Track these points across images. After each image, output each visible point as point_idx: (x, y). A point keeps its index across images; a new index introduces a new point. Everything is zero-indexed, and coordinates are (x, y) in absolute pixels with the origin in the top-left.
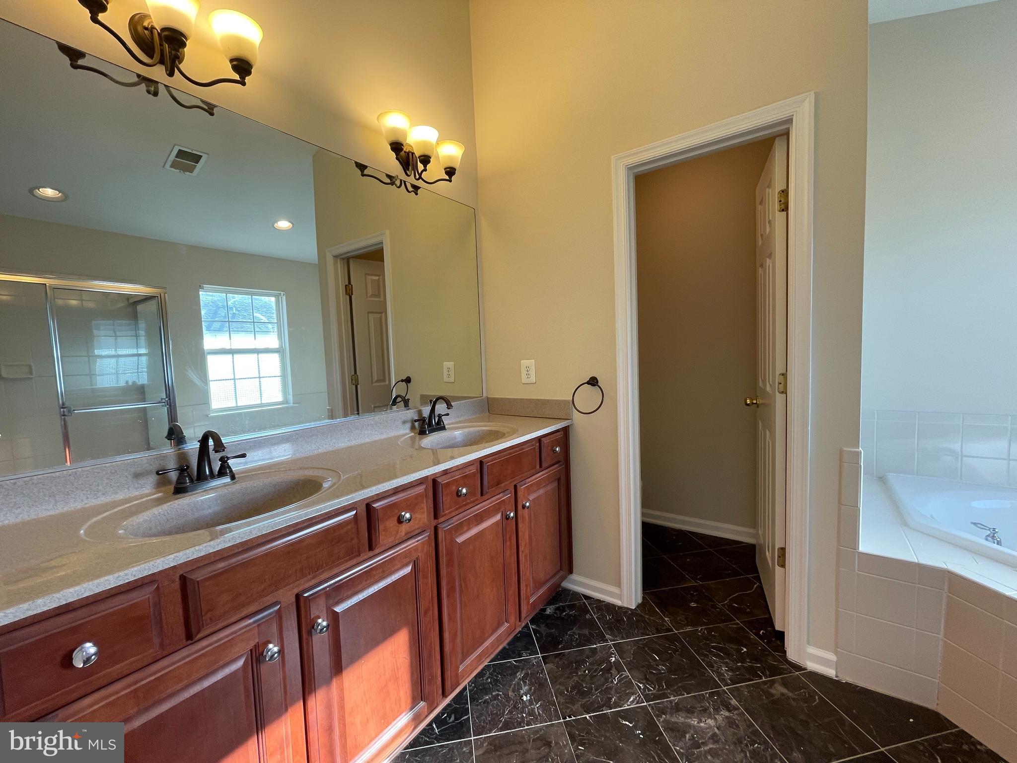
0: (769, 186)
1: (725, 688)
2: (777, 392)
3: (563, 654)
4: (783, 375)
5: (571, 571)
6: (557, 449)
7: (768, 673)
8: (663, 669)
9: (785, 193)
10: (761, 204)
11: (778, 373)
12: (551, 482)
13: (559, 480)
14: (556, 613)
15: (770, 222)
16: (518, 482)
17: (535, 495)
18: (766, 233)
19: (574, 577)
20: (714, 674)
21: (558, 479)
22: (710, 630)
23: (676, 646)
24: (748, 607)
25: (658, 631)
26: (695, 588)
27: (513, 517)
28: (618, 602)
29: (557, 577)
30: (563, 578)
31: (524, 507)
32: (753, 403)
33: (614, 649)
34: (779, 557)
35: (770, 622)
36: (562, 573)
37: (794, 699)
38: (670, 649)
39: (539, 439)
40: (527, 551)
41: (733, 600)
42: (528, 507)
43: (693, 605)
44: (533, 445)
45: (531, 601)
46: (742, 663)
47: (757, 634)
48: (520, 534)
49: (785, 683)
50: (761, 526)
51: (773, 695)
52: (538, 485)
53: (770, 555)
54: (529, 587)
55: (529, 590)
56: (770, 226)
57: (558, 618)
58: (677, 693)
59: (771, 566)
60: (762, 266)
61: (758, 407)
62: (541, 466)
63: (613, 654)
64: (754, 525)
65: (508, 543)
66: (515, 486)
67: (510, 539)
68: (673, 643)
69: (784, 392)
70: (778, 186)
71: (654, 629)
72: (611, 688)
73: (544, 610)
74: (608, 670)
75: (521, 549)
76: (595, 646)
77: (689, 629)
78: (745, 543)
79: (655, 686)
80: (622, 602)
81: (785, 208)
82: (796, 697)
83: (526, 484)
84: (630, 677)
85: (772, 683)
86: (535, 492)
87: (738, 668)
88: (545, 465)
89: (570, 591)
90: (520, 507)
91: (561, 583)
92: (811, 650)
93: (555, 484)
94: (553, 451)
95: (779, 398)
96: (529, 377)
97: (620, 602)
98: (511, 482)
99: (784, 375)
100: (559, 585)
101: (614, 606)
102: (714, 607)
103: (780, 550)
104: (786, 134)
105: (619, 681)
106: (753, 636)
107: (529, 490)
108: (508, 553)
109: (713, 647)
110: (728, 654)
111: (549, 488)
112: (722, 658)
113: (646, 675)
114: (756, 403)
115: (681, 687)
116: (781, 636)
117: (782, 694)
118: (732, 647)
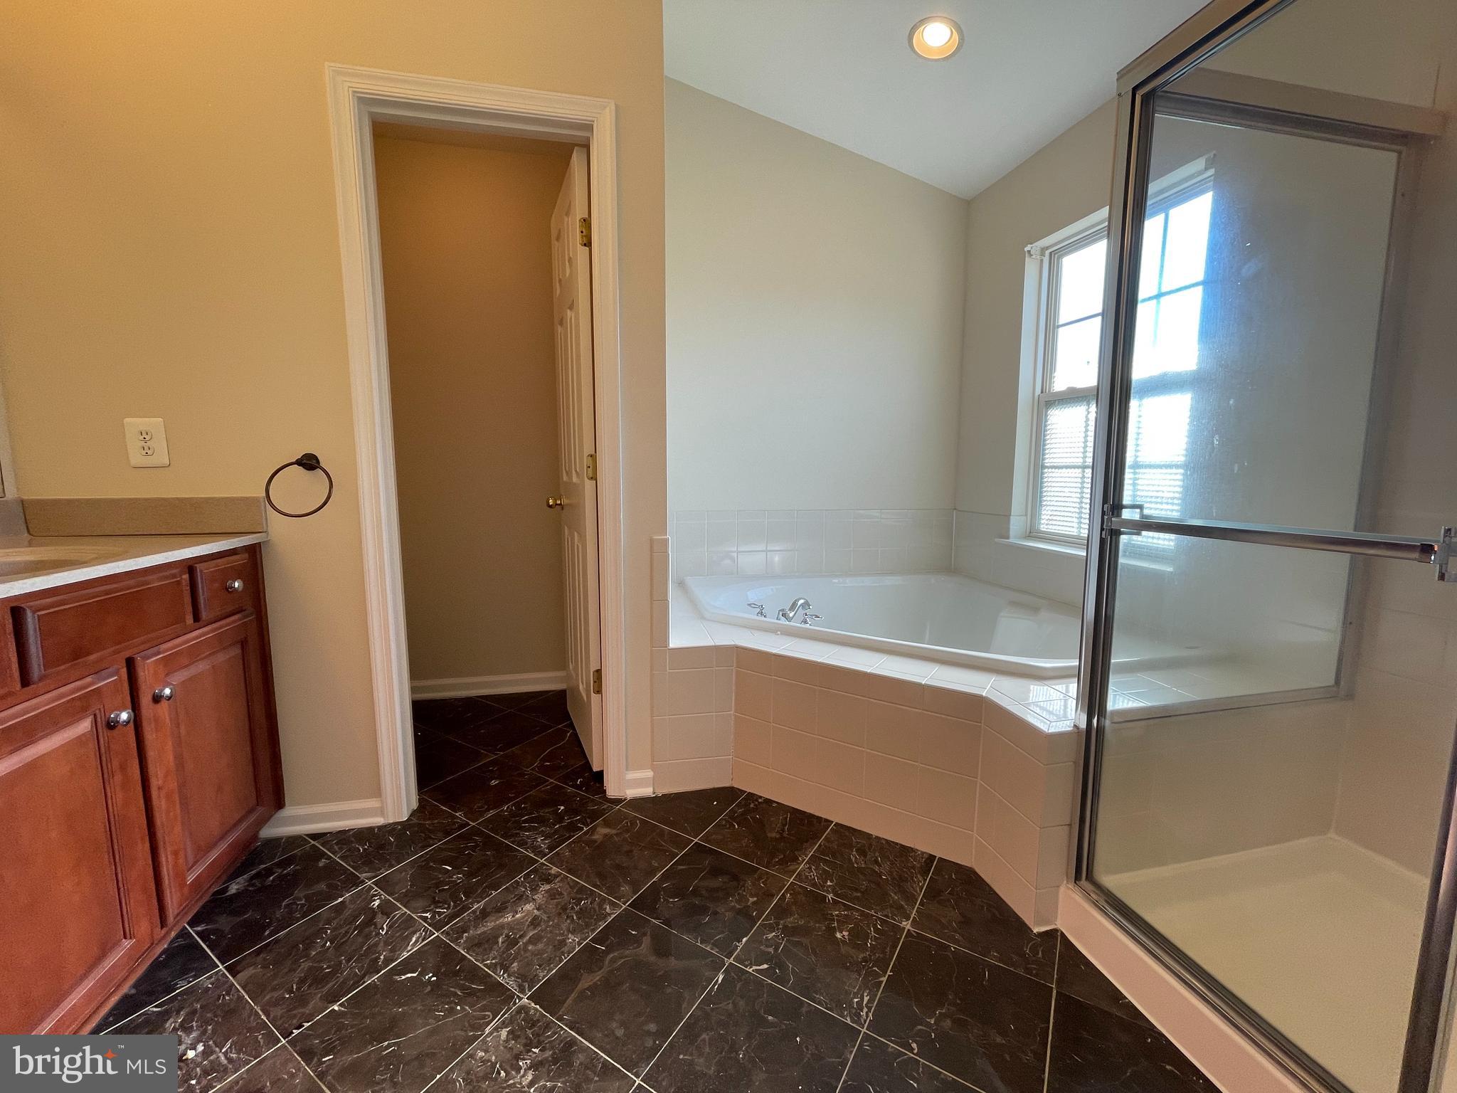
0: (567, 214)
1: (542, 861)
2: (586, 479)
3: (277, 941)
4: (591, 456)
5: (279, 804)
6: (237, 585)
7: (588, 820)
8: (459, 878)
9: (587, 223)
10: (558, 239)
11: (586, 454)
12: (224, 649)
13: (243, 644)
14: (253, 885)
15: (570, 260)
16: (135, 650)
17: (185, 673)
18: (565, 275)
19: (288, 811)
20: (528, 851)
21: (242, 642)
22: (518, 805)
23: (475, 841)
24: (562, 760)
25: (448, 834)
26: (493, 763)
27: (128, 722)
28: (379, 821)
29: (252, 818)
30: (263, 822)
31: (157, 699)
32: (557, 504)
33: (376, 888)
34: (595, 682)
35: (588, 766)
36: (260, 810)
37: (616, 835)
38: (467, 848)
39: (190, 566)
40: (173, 785)
41: (544, 760)
42: (169, 698)
43: (493, 783)
44: (174, 576)
45: (190, 879)
46: (560, 823)
47: (575, 786)
48: (151, 754)
49: (607, 824)
50: (572, 659)
51: (596, 841)
52: (194, 654)
53: (585, 686)
54: (182, 854)
55: (181, 861)
56: (571, 266)
57: (259, 890)
58: (481, 897)
59: (585, 699)
60: (561, 323)
61: (563, 509)
62: (197, 618)
63: (375, 895)
64: (564, 666)
65: (118, 778)
66: (130, 663)
67: (123, 768)
68: (471, 839)
69: (594, 478)
70: (580, 213)
71: (440, 834)
72: (376, 945)
73: (225, 890)
74: (370, 922)
75: (155, 783)
76: (340, 900)
77: (492, 813)
78: (553, 691)
79: (449, 905)
80: (384, 817)
81: (588, 244)
82: (619, 831)
83: (159, 653)
84: (408, 912)
85: (593, 830)
86: (186, 667)
87: (556, 832)
88: (204, 615)
89: (282, 838)
90: (145, 700)
91: (258, 832)
92: (631, 775)
93: (236, 651)
94: (227, 589)
95: (589, 485)
96: (149, 452)
97: (382, 819)
98: (118, 652)
99: (593, 457)
100: (255, 837)
101: (371, 829)
102: (522, 775)
103: (595, 673)
104: (586, 146)
105: (390, 927)
106: (570, 789)
107: (170, 664)
108: (118, 797)
109: (525, 822)
110: (542, 821)
111: (221, 658)
112: (535, 829)
113: (434, 898)
114: (561, 504)
115: (486, 886)
116: (599, 776)
117: (606, 835)
118: (545, 812)
